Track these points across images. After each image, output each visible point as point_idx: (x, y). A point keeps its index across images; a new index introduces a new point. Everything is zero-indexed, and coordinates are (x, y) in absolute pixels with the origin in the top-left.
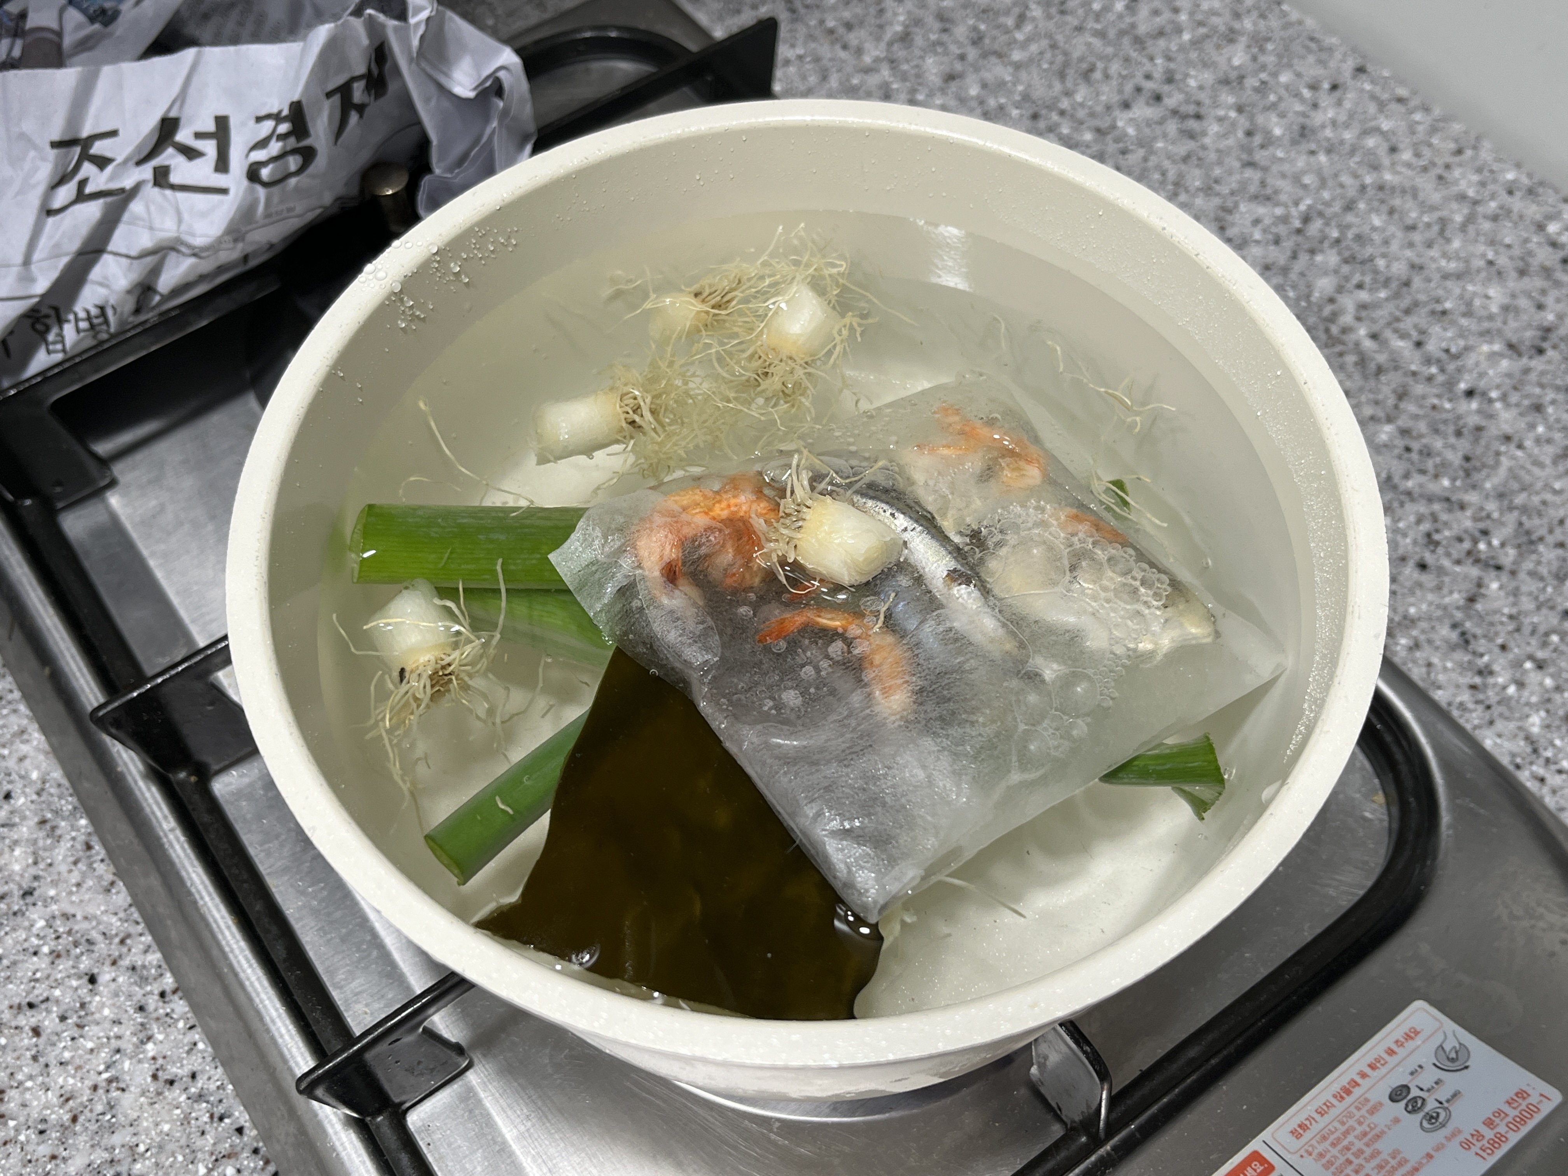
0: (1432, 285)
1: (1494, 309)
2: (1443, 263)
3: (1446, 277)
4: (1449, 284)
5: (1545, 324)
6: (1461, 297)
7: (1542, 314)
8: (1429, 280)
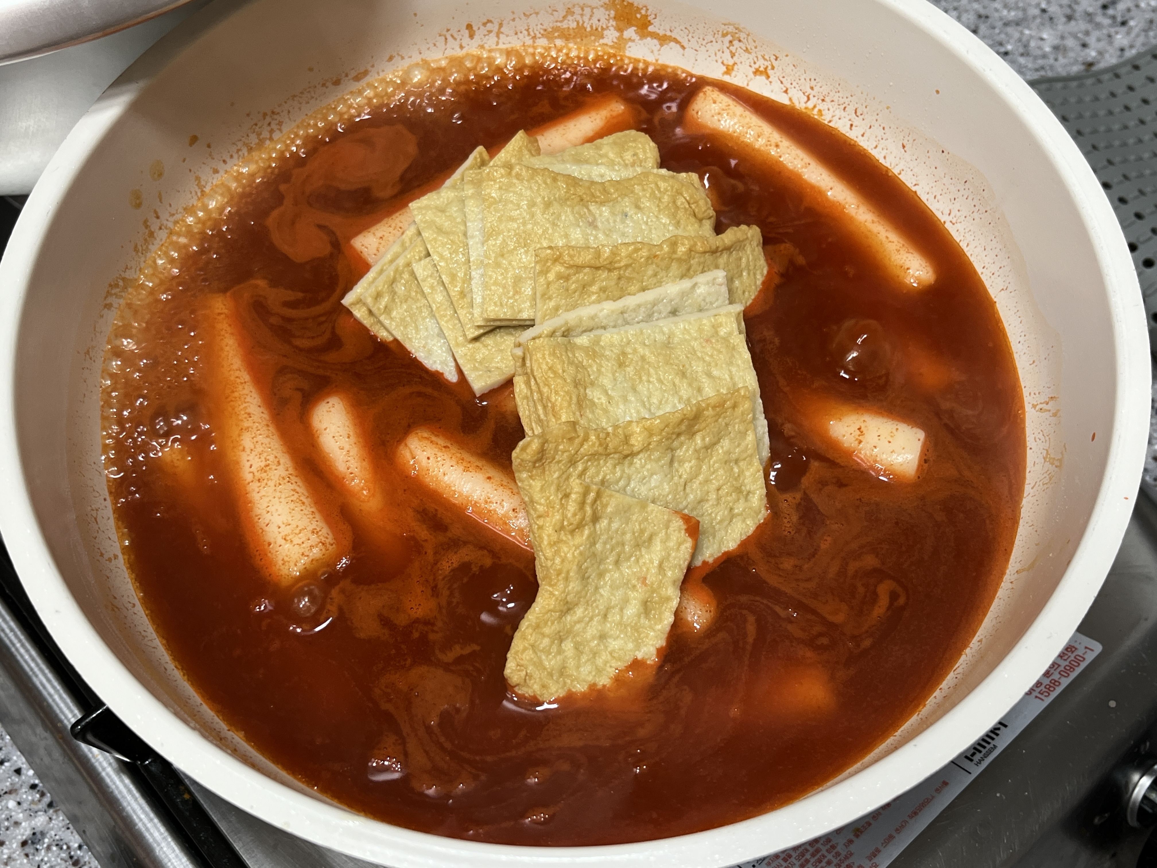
0: (997, 31)
1: (1047, 49)
2: (1005, 12)
3: (1006, 24)
4: (1010, 30)
5: (1090, 59)
6: (1020, 40)
7: (1087, 51)
8: (994, 28)
